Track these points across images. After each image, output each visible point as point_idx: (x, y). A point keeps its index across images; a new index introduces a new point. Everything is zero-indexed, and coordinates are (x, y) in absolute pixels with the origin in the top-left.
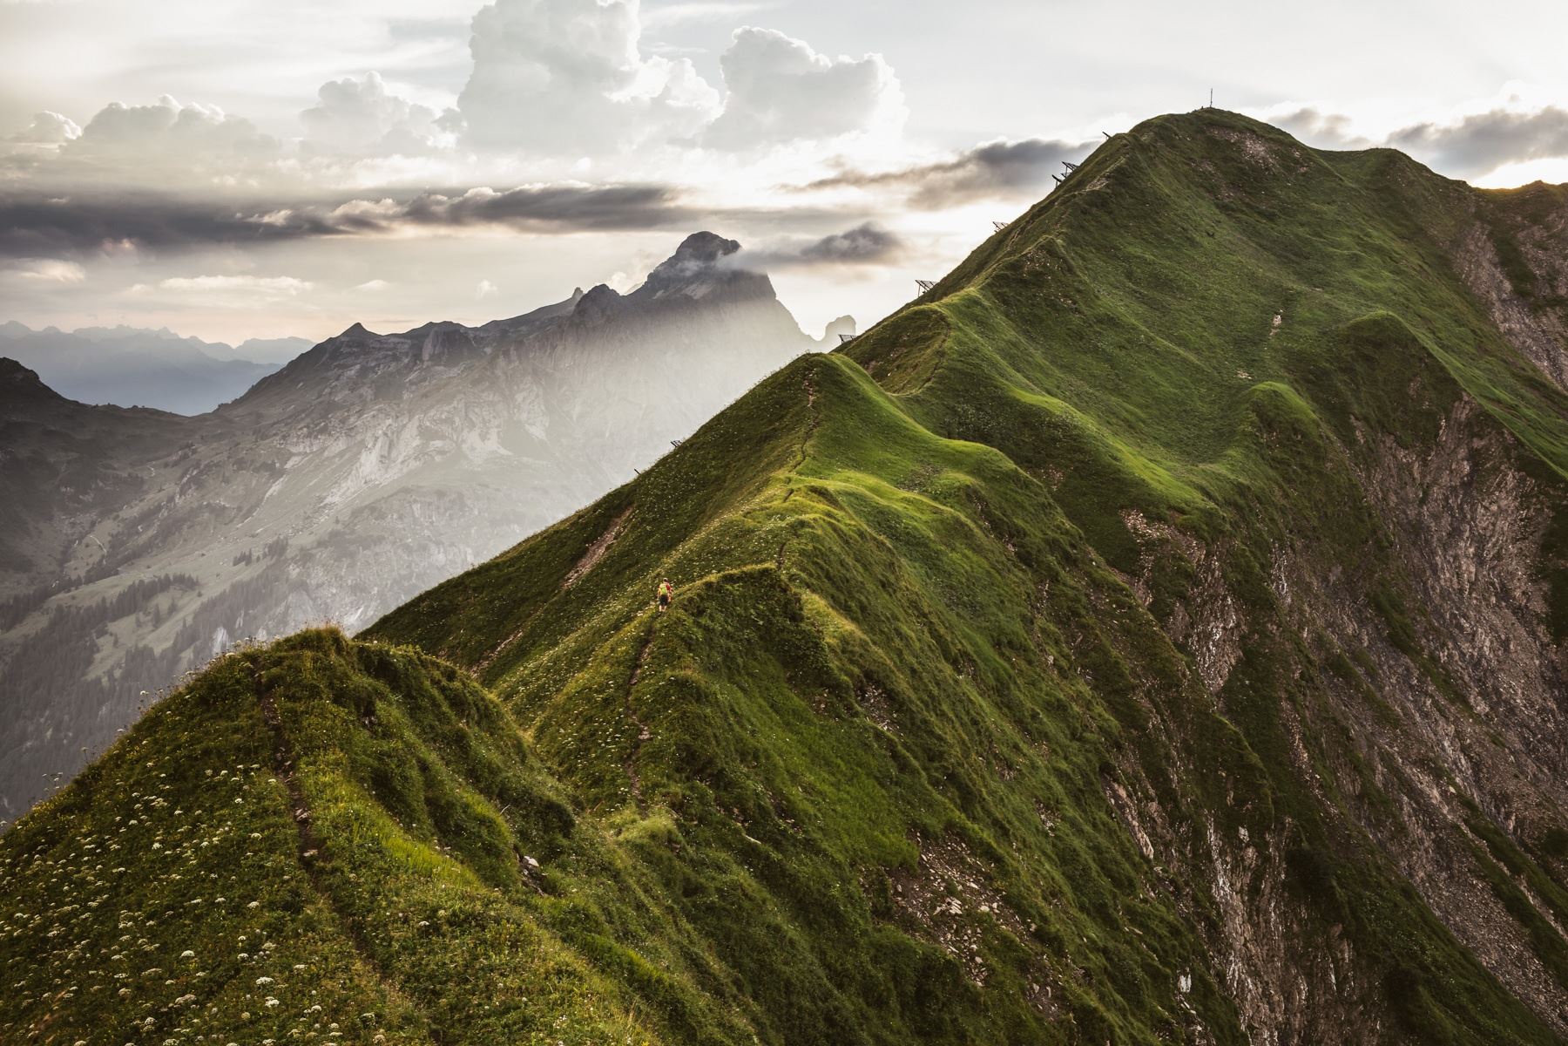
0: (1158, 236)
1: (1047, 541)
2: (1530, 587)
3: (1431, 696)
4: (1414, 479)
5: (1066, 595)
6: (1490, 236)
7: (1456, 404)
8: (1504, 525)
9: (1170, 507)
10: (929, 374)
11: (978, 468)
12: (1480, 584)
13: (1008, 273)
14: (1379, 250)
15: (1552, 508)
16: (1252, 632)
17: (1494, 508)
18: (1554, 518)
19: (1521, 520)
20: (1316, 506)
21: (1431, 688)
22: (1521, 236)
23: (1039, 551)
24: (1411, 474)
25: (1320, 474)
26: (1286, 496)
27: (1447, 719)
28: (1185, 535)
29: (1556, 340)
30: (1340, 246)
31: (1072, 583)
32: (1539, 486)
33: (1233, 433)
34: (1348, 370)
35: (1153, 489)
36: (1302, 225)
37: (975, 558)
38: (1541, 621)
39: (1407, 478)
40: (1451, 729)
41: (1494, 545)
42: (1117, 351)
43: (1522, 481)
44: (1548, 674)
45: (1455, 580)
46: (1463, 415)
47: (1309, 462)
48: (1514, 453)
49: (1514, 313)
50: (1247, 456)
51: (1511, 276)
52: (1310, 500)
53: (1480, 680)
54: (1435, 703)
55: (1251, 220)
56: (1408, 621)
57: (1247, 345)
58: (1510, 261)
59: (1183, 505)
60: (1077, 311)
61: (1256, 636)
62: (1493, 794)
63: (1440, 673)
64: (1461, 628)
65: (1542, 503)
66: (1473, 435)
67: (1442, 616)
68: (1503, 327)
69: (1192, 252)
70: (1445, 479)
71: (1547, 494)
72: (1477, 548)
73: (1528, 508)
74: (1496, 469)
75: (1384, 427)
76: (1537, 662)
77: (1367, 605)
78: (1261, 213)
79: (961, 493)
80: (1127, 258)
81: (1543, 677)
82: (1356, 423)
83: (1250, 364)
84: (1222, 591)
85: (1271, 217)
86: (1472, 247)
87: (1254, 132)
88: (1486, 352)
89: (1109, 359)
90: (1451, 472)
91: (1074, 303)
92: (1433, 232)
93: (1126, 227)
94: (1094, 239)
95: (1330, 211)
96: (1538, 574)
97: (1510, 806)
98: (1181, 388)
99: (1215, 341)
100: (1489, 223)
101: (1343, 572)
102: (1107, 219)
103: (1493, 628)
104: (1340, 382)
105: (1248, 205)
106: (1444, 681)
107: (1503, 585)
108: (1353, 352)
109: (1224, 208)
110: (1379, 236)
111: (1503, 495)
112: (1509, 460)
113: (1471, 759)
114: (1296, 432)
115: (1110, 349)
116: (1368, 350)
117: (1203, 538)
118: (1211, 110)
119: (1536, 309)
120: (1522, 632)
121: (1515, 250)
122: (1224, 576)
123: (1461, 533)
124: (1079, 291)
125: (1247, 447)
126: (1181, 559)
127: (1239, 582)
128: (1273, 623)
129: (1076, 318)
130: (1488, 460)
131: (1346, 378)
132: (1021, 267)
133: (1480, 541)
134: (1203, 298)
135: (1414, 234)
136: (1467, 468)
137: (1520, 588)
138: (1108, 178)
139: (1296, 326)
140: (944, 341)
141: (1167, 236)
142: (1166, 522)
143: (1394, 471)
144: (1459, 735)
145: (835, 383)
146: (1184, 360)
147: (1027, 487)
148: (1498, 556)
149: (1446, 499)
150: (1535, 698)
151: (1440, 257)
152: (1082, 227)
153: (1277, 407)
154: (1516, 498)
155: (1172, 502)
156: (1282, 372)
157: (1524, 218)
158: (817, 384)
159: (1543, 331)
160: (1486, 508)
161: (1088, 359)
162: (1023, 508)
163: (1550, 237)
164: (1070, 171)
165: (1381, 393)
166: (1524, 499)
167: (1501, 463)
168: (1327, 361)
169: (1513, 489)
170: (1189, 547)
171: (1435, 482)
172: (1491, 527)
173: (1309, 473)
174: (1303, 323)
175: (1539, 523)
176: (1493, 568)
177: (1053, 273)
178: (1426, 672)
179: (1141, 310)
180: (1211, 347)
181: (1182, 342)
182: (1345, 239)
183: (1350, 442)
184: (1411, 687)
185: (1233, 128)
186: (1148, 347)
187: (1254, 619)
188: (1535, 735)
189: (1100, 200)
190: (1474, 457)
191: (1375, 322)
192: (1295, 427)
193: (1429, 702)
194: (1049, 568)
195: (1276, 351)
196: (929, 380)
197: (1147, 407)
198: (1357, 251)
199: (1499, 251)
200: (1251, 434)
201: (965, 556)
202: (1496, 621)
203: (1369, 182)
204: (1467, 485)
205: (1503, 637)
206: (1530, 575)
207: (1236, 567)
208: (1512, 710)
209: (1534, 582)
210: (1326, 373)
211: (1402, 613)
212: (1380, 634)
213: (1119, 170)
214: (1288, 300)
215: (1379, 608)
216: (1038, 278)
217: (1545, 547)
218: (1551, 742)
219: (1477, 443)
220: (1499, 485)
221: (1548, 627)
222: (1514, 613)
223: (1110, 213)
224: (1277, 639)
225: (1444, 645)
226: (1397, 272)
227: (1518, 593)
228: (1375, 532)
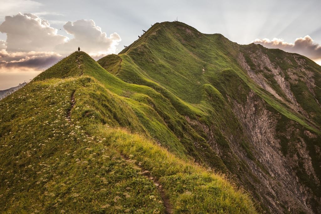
0: (170, 47)
1: (176, 121)
2: (275, 141)
3: (261, 172)
4: (242, 112)
5: (187, 143)
6: (243, 55)
7: (250, 92)
8: (265, 124)
9: (197, 115)
10: (117, 72)
11: (148, 93)
12: (263, 140)
13: (134, 51)
14: (221, 56)
15: (277, 119)
16: (224, 155)
17: (262, 120)
18: (278, 122)
19: (269, 123)
20: (224, 118)
21: (260, 170)
22: (250, 56)
23: (175, 125)
24: (242, 111)
25: (224, 109)
26: (218, 115)
27: (266, 179)
28: (202, 124)
29: (262, 80)
30: (212, 55)
31: (187, 138)
32: (273, 114)
33: (201, 97)
34: (223, 83)
35: (191, 109)
36: (202, 50)
37: (161, 125)
38: (279, 150)
39: (241, 112)
40: (268, 182)
41: (264, 129)
42: (166, 74)
43: (268, 112)
44: (284, 165)
45: (257, 139)
46: (252, 95)
47: (221, 105)
48: (265, 105)
49: (252, 73)
50: (207, 103)
51: (249, 65)
52: (223, 116)
53: (270, 167)
54: (262, 174)
55: (190, 48)
56: (251, 150)
57: (198, 75)
58: (249, 61)
59: (200, 114)
60: (154, 63)
61: (225, 156)
62: (282, 201)
63: (261, 165)
64: (262, 152)
65: (274, 118)
66: (255, 101)
67: (257, 149)
68: (251, 76)
69: (179, 52)
70: (249, 112)
71: (275, 116)
72: (260, 130)
73: (271, 119)
74: (261, 109)
75: (234, 98)
76: (281, 161)
77: (240, 146)
78: (192, 46)
79: (145, 100)
80: (164, 52)
81: (283, 165)
82: (228, 96)
83: (200, 80)
84: (214, 142)
85: (194, 47)
86: (240, 58)
87: (188, 27)
88: (249, 81)
89: (164, 76)
90: (251, 110)
91: (153, 61)
92: (232, 53)
93: (162, 45)
94: (154, 47)
95: (208, 47)
96: (276, 137)
97: (288, 205)
98: (184, 85)
99: (190, 74)
100: (243, 53)
101: (233, 137)
102: (157, 42)
103: (268, 152)
104: (222, 85)
105: (188, 44)
106: (263, 168)
107: (268, 140)
108: (224, 78)
109: (183, 44)
110: (221, 53)
111: (264, 116)
112: (264, 107)
113: (275, 191)
114: (217, 97)
115: (164, 73)
116: (228, 78)
117: (208, 125)
118: (177, 22)
119: (256, 73)
120: (275, 153)
121: (250, 59)
122: (214, 137)
123: (255, 126)
124: (154, 58)
125: (206, 100)
126: (202, 131)
127: (218, 139)
128: (230, 152)
129: (154, 65)
130: (259, 107)
131: (223, 85)
132: (138, 50)
133: (260, 128)
134: (184, 63)
135: (228, 54)
136: (254, 109)
137: (272, 140)
138: (156, 32)
139: (209, 71)
140: (120, 63)
141: (172, 48)
142: (196, 120)
143: (238, 110)
144: (270, 184)
145: (89, 61)
146: (183, 78)
147: (165, 101)
148: (265, 133)
149: (250, 117)
150: (283, 171)
151: (234, 59)
152: (151, 43)
153: (211, 90)
154: (267, 117)
155: (197, 114)
156: (208, 82)
157: (251, 51)
158: (82, 61)
159: (259, 78)
160: (260, 120)
161: (158, 75)
162: (166, 108)
163: (257, 56)
164: (144, 32)
165: (232, 89)
166: (269, 117)
167: (262, 108)
168: (218, 80)
169: (266, 115)
170: (204, 128)
171: (247, 113)
172: (262, 125)
173: (221, 109)
174: (210, 70)
175: (274, 123)
176: (264, 136)
177: (146, 52)
178: (258, 166)
179: (169, 65)
180: (189, 75)
181: (182, 74)
182: (213, 53)
183: (228, 102)
184: (256, 170)
185: (183, 26)
186: (173, 74)
187: (224, 151)
188: (286, 182)
189: (155, 38)
190: (255, 106)
191: (229, 71)
192: (216, 96)
193: (261, 174)
194: (180, 132)
195: (206, 77)
196: (117, 73)
197: (176, 89)
198: (216, 56)
199: (246, 59)
200: (206, 97)
201: (157, 123)
202: (269, 150)
203: (216, 41)
204: (255, 114)
205: (271, 154)
206: (274, 137)
207: (217, 134)
208: (279, 175)
209: (276, 139)
210: (219, 83)
211: (249, 148)
212: (245, 155)
213: (159, 30)
214: (205, 65)
215: (243, 147)
216: (142, 54)
217: (277, 130)
218: (290, 184)
219: (256, 103)
220: (263, 113)
221: (281, 151)
222: (272, 148)
223: (158, 41)
224: (232, 157)
225: (260, 157)
226: (227, 62)
227: (272, 142)
228: (239, 126)
